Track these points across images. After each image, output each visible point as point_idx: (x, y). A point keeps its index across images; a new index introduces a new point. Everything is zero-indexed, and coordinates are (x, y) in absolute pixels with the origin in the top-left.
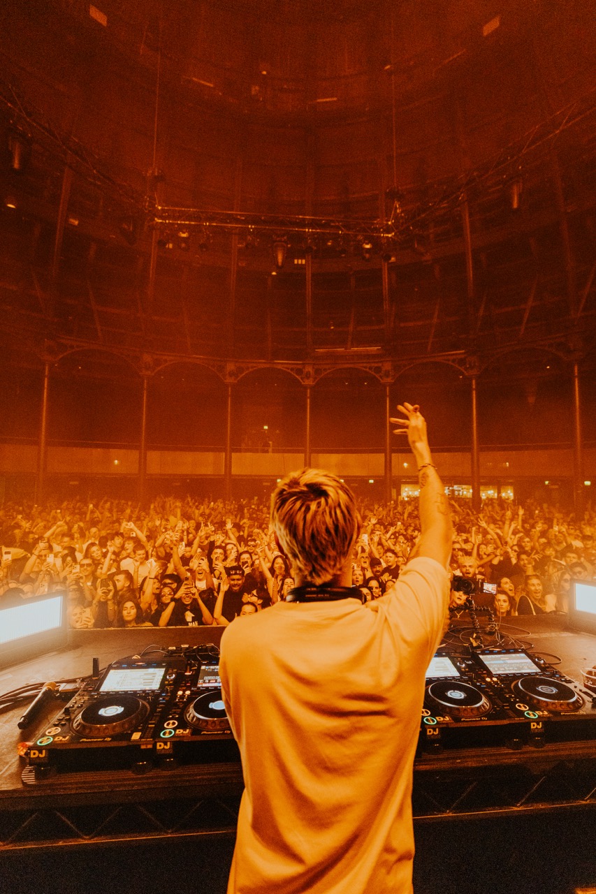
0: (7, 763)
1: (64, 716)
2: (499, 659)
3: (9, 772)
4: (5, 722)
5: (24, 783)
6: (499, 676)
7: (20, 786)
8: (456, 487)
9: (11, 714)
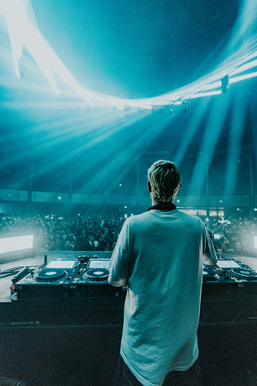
0: (6, 293)
1: (31, 275)
2: (222, 262)
3: (6, 296)
4: (6, 280)
5: (12, 300)
6: (222, 268)
7: (10, 301)
8: (199, 211)
9: (9, 277)
